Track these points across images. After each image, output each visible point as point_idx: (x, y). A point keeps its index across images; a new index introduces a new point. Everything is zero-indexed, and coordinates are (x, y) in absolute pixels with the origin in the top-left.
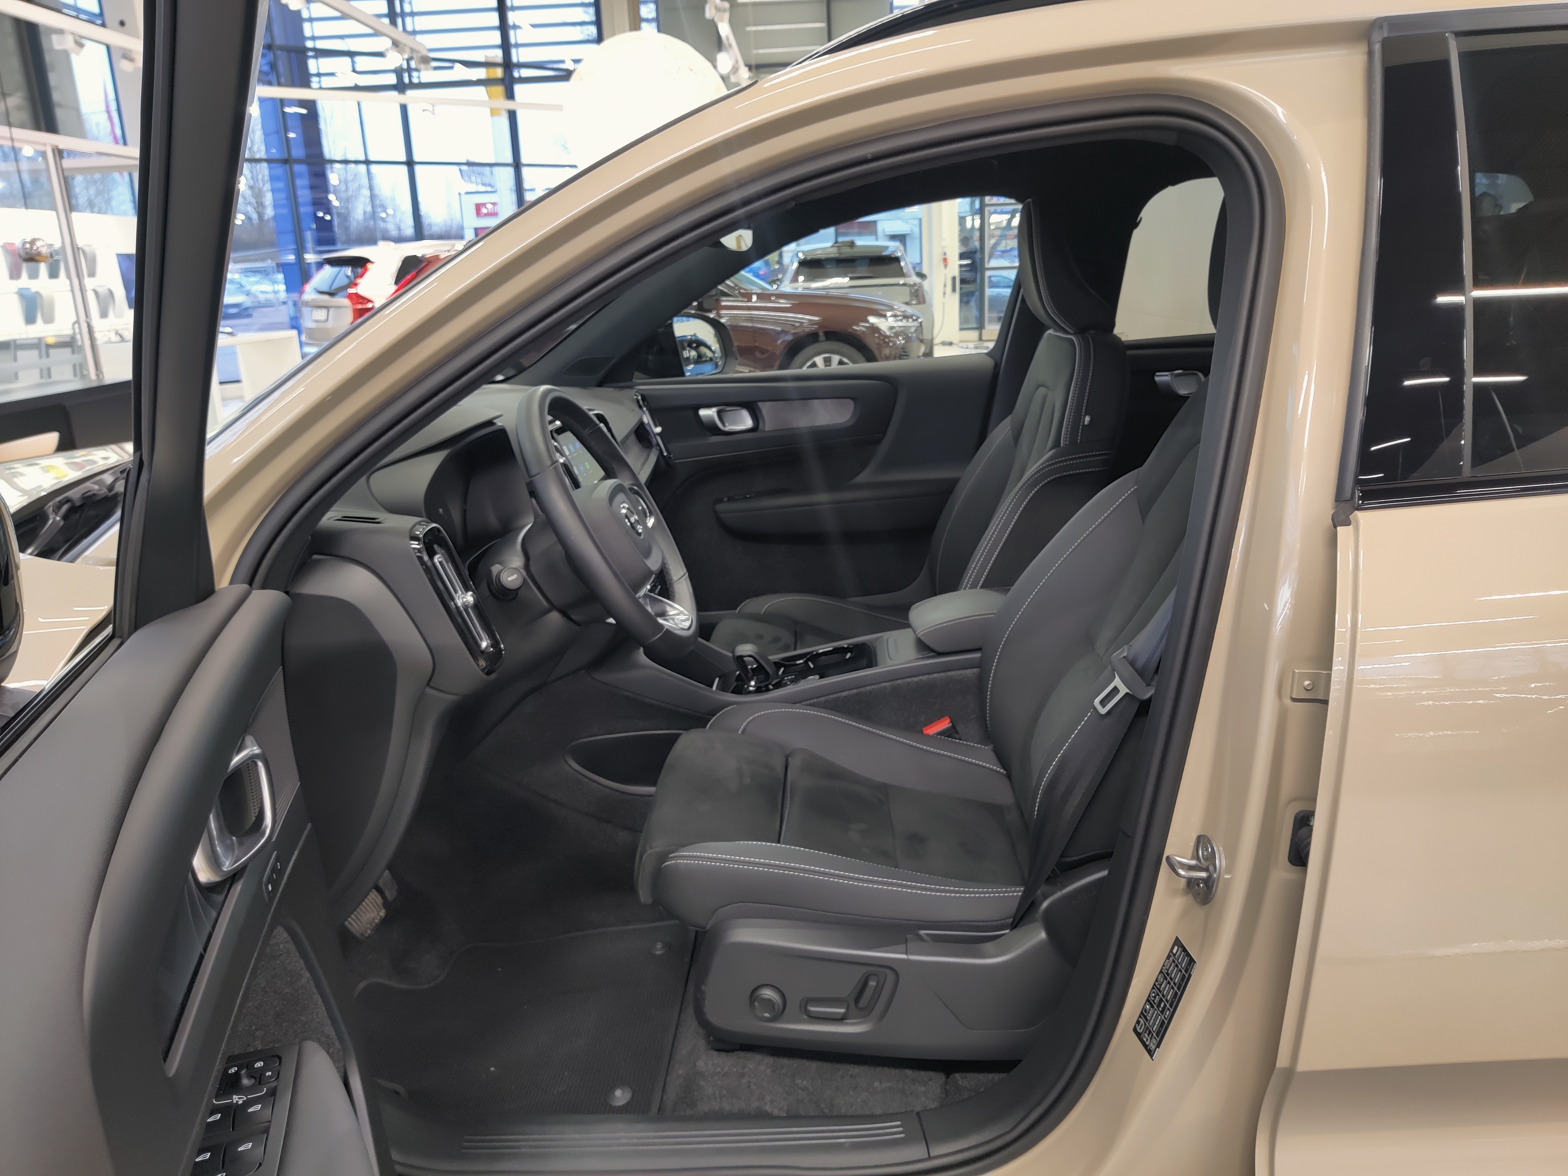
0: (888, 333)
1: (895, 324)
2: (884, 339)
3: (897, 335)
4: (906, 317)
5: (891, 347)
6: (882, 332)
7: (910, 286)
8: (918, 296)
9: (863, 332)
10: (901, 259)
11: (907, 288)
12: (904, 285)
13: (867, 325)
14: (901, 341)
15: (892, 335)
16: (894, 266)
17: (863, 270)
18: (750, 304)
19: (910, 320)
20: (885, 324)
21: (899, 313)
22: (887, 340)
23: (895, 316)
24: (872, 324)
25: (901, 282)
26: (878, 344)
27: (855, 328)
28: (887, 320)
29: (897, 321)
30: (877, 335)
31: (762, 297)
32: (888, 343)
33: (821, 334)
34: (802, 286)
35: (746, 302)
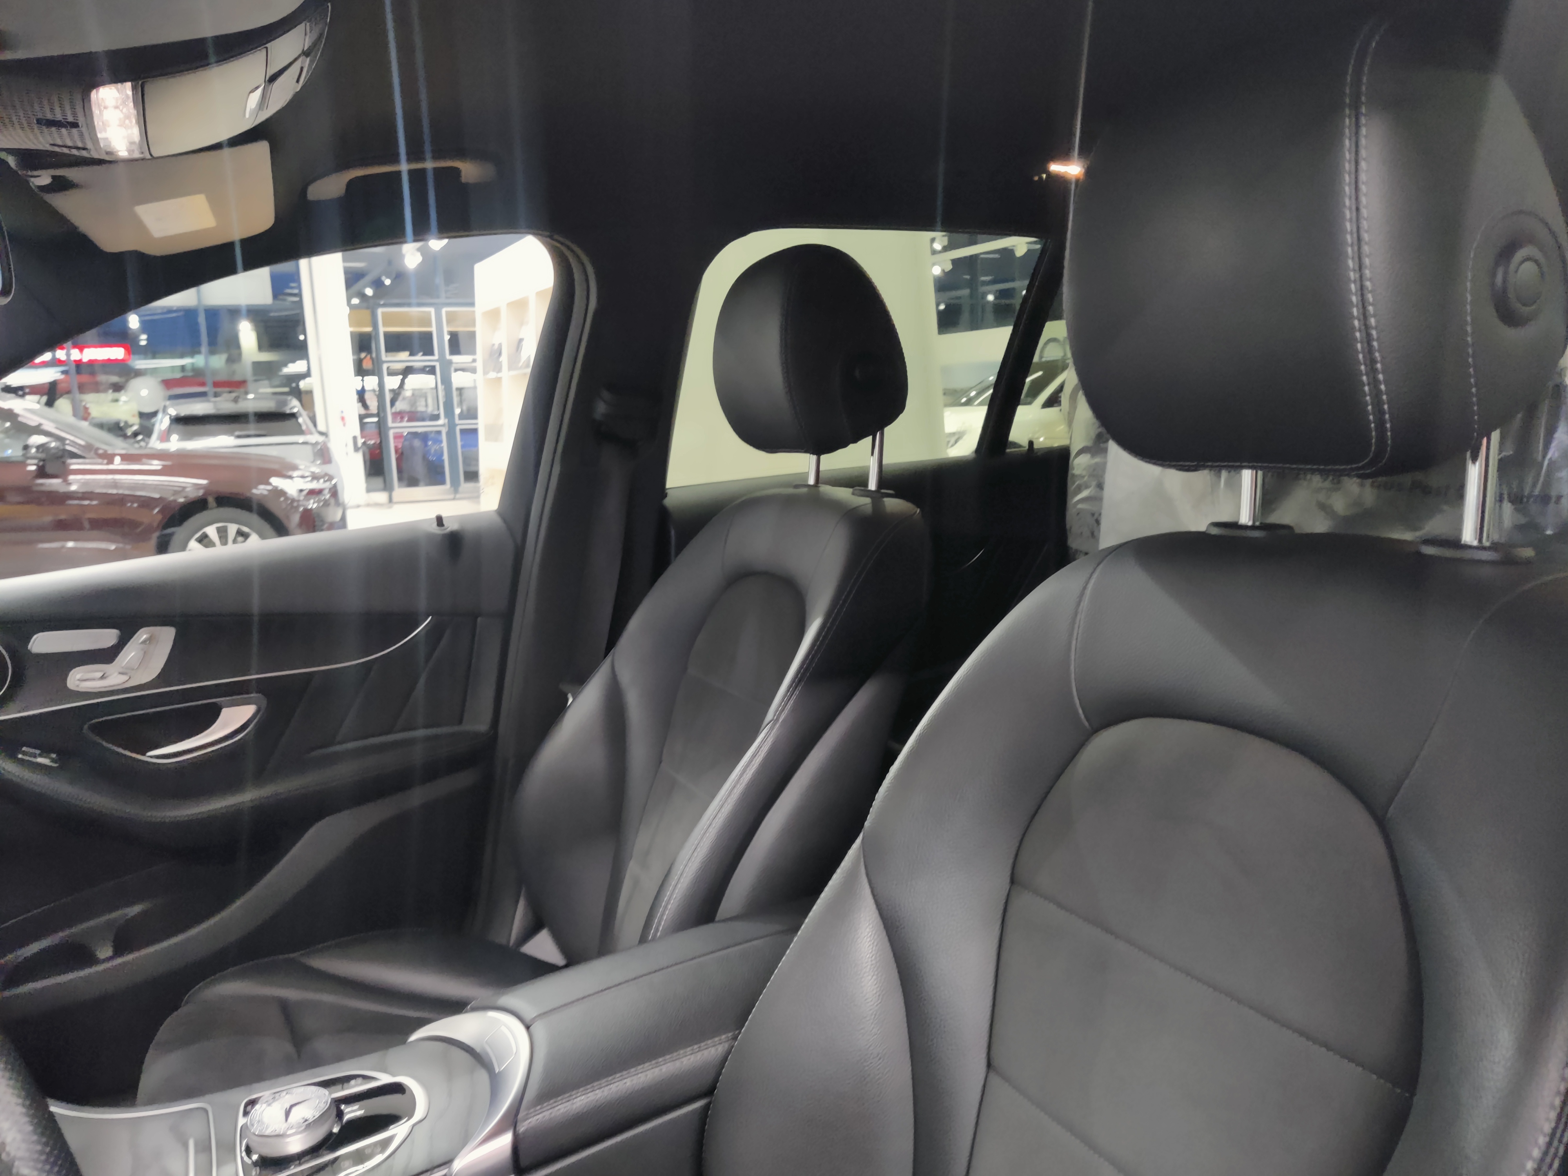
0: (296, 496)
1: (303, 486)
2: (292, 503)
3: (307, 498)
4: (315, 477)
5: (301, 512)
6: (288, 495)
7: (313, 444)
9: (265, 496)
11: (308, 448)
12: (305, 443)
13: (269, 488)
14: (312, 505)
15: (301, 498)
16: (290, 422)
17: (252, 428)
18: (111, 467)
19: (321, 481)
20: (291, 487)
21: (307, 474)
22: (295, 505)
23: (303, 477)
24: (276, 487)
26: (283, 508)
27: (254, 491)
28: (293, 481)
29: (304, 482)
30: (282, 499)
32: (297, 508)
34: (175, 444)
35: (106, 465)
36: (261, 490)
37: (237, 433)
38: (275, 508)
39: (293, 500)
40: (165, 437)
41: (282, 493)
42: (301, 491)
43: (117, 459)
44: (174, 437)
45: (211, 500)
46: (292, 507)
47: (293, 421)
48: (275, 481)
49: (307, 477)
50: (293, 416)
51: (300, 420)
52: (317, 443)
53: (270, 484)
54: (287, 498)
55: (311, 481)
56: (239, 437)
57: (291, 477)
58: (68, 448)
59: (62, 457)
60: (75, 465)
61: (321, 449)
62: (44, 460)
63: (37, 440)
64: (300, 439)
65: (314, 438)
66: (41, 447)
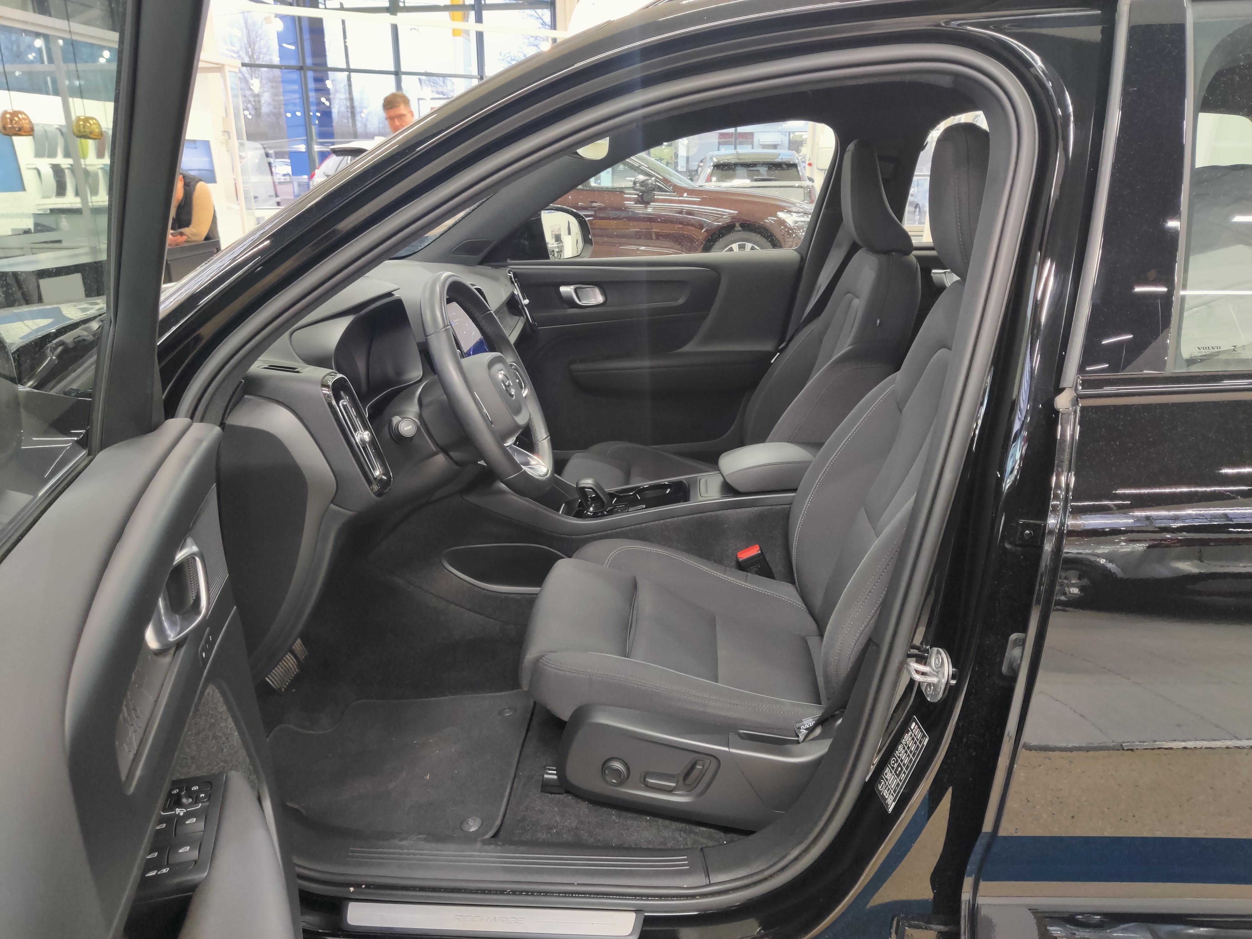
0: (792, 226)
1: (798, 219)
3: (799, 228)
5: (794, 238)
6: (788, 225)
7: (804, 188)
8: (810, 196)
9: (772, 225)
10: (798, 165)
11: (801, 190)
13: (776, 219)
14: (802, 233)
15: (795, 227)
16: (792, 171)
18: (682, 198)
20: (790, 219)
21: (800, 210)
22: (790, 231)
23: (798, 212)
24: (780, 219)
26: (783, 235)
27: (766, 221)
28: (792, 215)
29: (799, 216)
31: (692, 192)
32: (791, 234)
34: (714, 185)
35: (679, 197)
36: (770, 220)
37: (755, 177)
38: (778, 233)
39: (791, 229)
40: (709, 180)
41: (782, 222)
42: (796, 222)
43: (685, 195)
44: (714, 179)
45: (737, 225)
46: (789, 234)
47: (795, 169)
48: (781, 215)
49: (800, 213)
50: (794, 166)
51: (799, 168)
52: (808, 187)
53: (776, 216)
54: (786, 227)
55: (803, 216)
56: (756, 180)
57: (789, 212)
58: (657, 183)
59: (653, 190)
60: (658, 195)
61: (810, 192)
62: (643, 192)
63: (641, 177)
64: (797, 184)
65: (807, 183)
66: (643, 183)
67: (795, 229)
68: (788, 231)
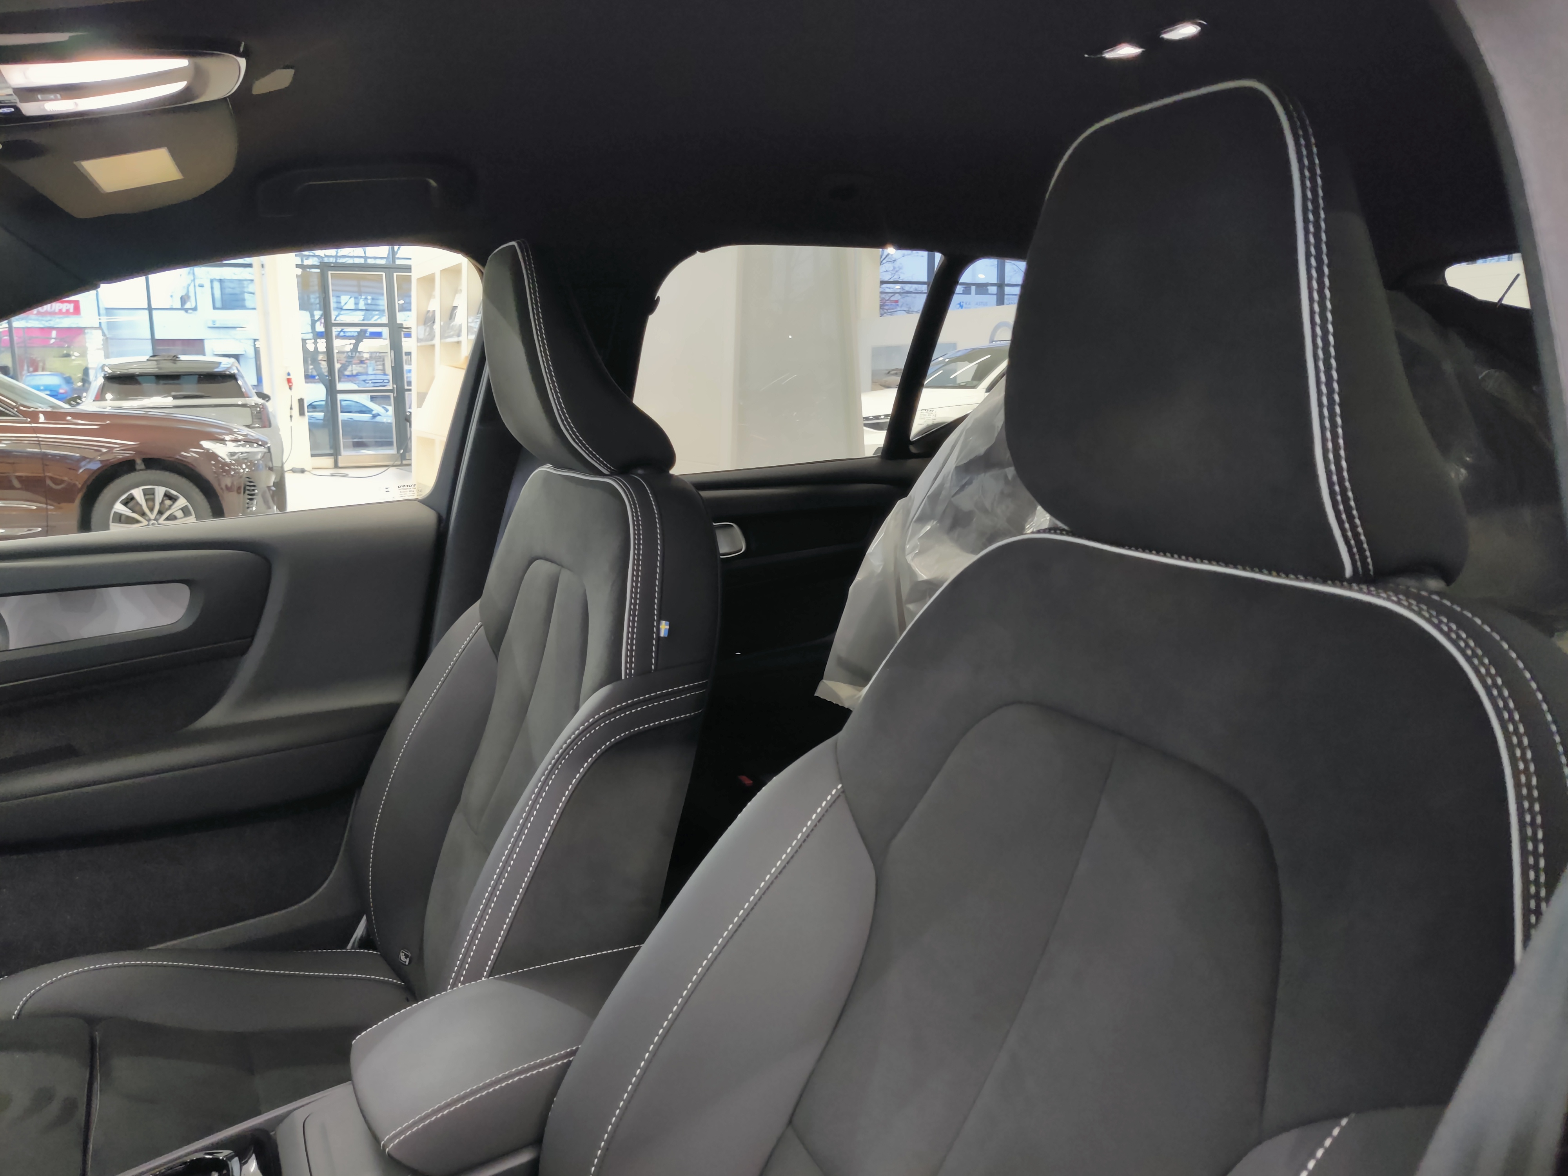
0: (228, 460)
1: (237, 450)
2: (223, 467)
3: (239, 462)
4: (249, 442)
5: (233, 476)
6: (220, 458)
7: (251, 407)
8: (262, 418)
9: (195, 459)
10: (237, 376)
11: (247, 410)
12: (244, 405)
13: (200, 451)
14: (244, 469)
15: (233, 462)
16: (229, 384)
17: (191, 388)
18: (36, 425)
19: (255, 445)
20: (222, 451)
21: (240, 437)
22: (227, 468)
23: (236, 441)
24: (208, 450)
25: (240, 403)
26: (215, 473)
27: (184, 454)
28: (226, 445)
29: (239, 446)
30: (213, 462)
31: (52, 416)
32: (228, 472)
33: (139, 461)
34: (108, 405)
35: (30, 423)
36: (190, 454)
37: (173, 393)
38: (207, 471)
39: (225, 464)
40: (100, 397)
41: (211, 456)
42: (232, 454)
43: (42, 418)
44: (109, 396)
46: (225, 471)
47: (233, 382)
48: (206, 444)
49: (240, 441)
50: (233, 377)
51: (240, 382)
52: (256, 405)
53: (201, 447)
55: (243, 446)
56: (175, 397)
57: (223, 441)
61: (259, 412)
64: (240, 401)
65: (254, 401)
67: (233, 465)
68: (222, 468)
